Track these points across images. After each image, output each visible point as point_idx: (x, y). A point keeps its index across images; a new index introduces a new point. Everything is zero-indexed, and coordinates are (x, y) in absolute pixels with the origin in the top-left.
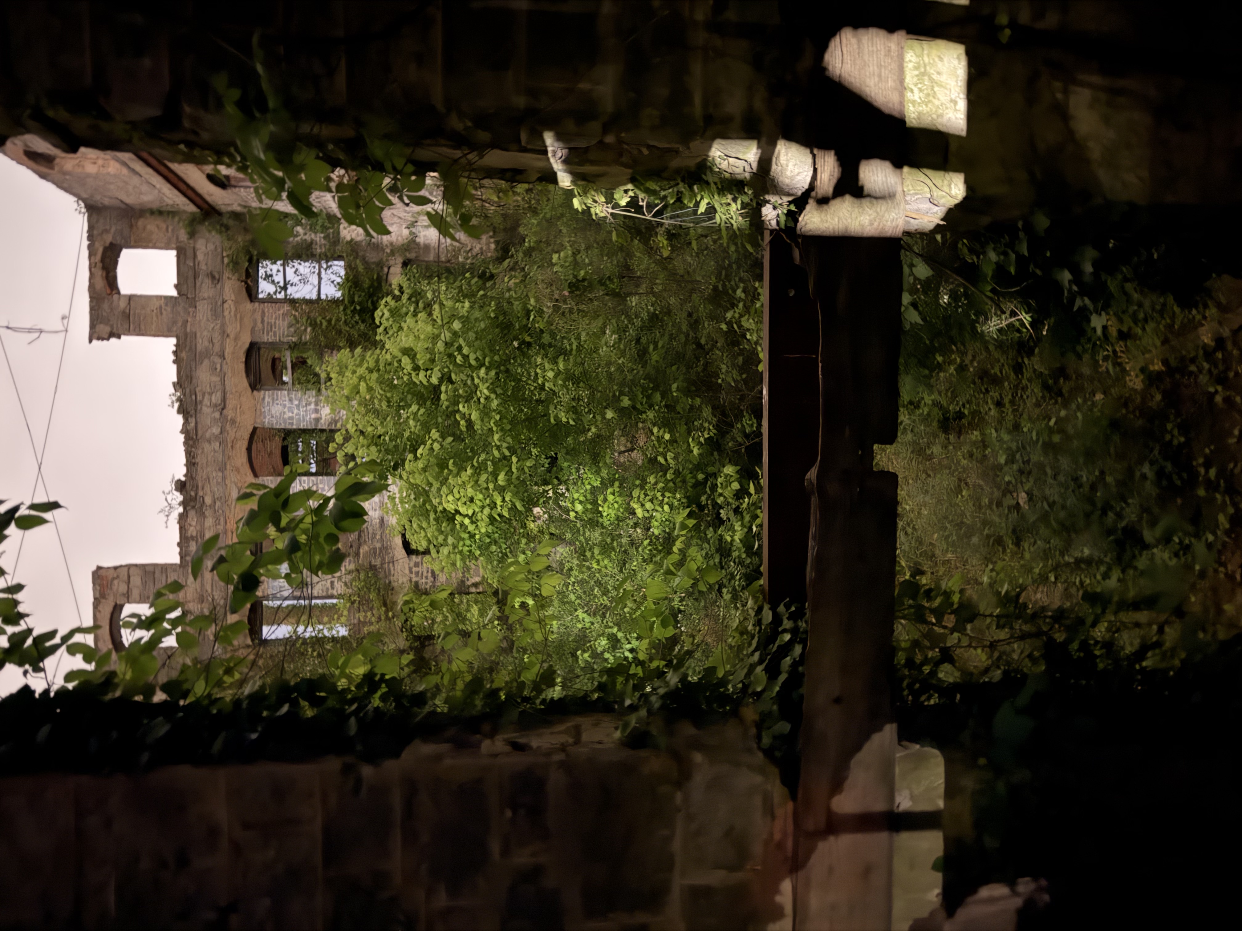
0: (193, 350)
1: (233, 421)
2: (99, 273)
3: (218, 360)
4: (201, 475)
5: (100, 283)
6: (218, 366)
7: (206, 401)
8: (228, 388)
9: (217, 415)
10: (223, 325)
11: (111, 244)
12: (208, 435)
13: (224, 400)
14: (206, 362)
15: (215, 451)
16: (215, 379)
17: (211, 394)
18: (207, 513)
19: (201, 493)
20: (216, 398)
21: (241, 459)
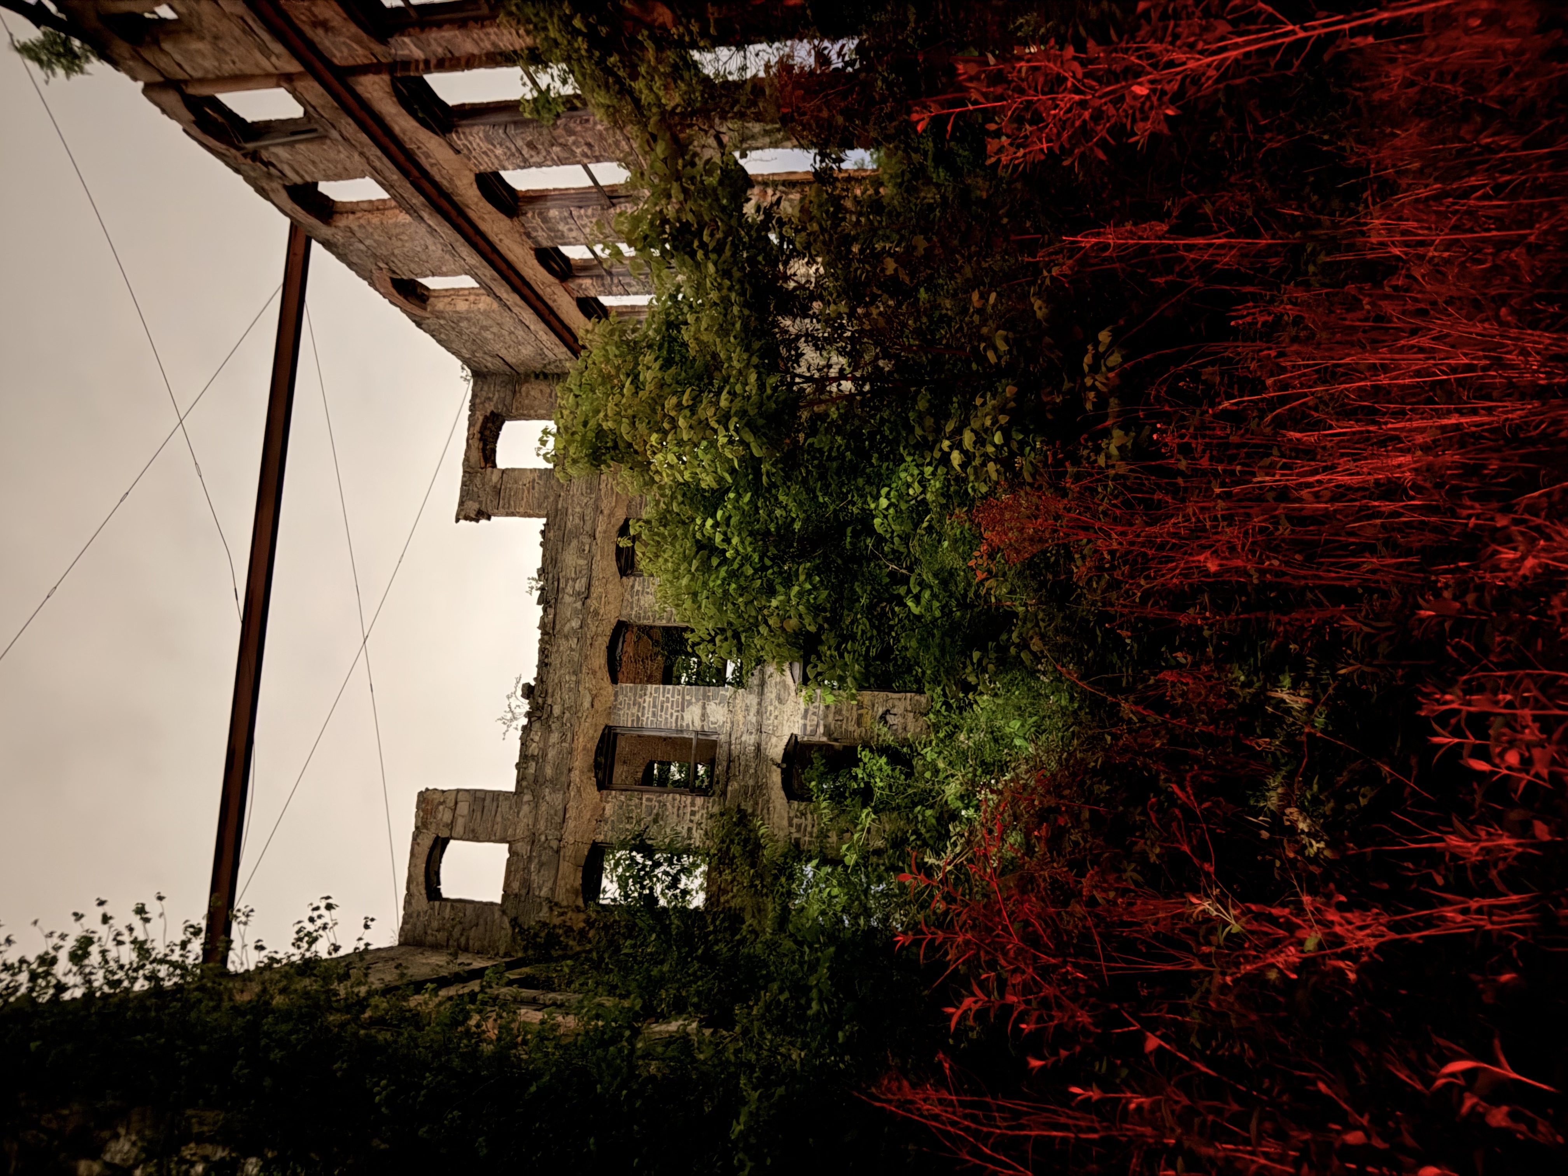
0: (562, 528)
1: (596, 613)
2: (476, 443)
3: (586, 540)
4: (553, 678)
5: (476, 455)
6: (587, 548)
7: (569, 590)
8: (594, 574)
9: (579, 605)
10: (598, 499)
11: (492, 413)
12: (566, 629)
13: (589, 586)
14: (574, 543)
15: (572, 650)
16: (582, 562)
17: (574, 580)
18: (553, 726)
19: (549, 701)
20: (580, 585)
21: (599, 660)
